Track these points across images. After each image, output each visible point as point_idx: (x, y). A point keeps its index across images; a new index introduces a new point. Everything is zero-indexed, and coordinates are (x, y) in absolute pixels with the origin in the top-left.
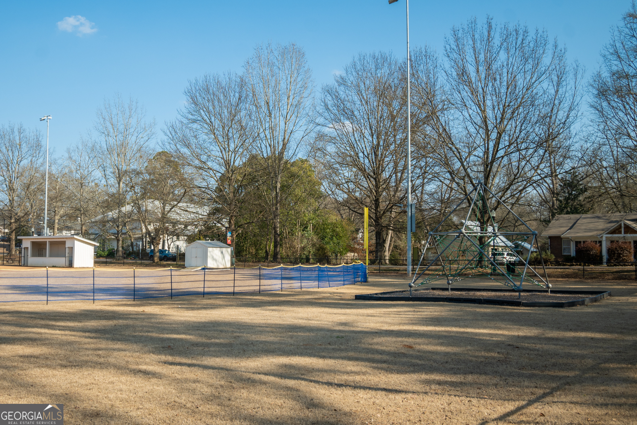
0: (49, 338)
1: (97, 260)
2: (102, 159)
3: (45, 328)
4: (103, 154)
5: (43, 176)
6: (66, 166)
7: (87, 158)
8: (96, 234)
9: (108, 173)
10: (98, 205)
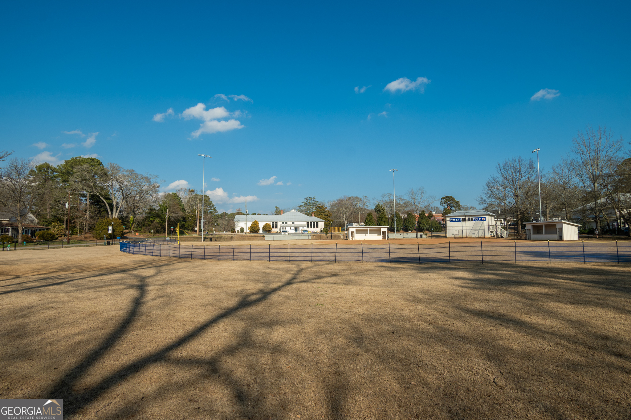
0: (557, 284)
1: (580, 235)
2: (579, 169)
3: (552, 278)
4: (580, 166)
5: (537, 186)
6: (552, 178)
7: (567, 171)
8: (579, 219)
9: (584, 178)
10: (578, 200)
